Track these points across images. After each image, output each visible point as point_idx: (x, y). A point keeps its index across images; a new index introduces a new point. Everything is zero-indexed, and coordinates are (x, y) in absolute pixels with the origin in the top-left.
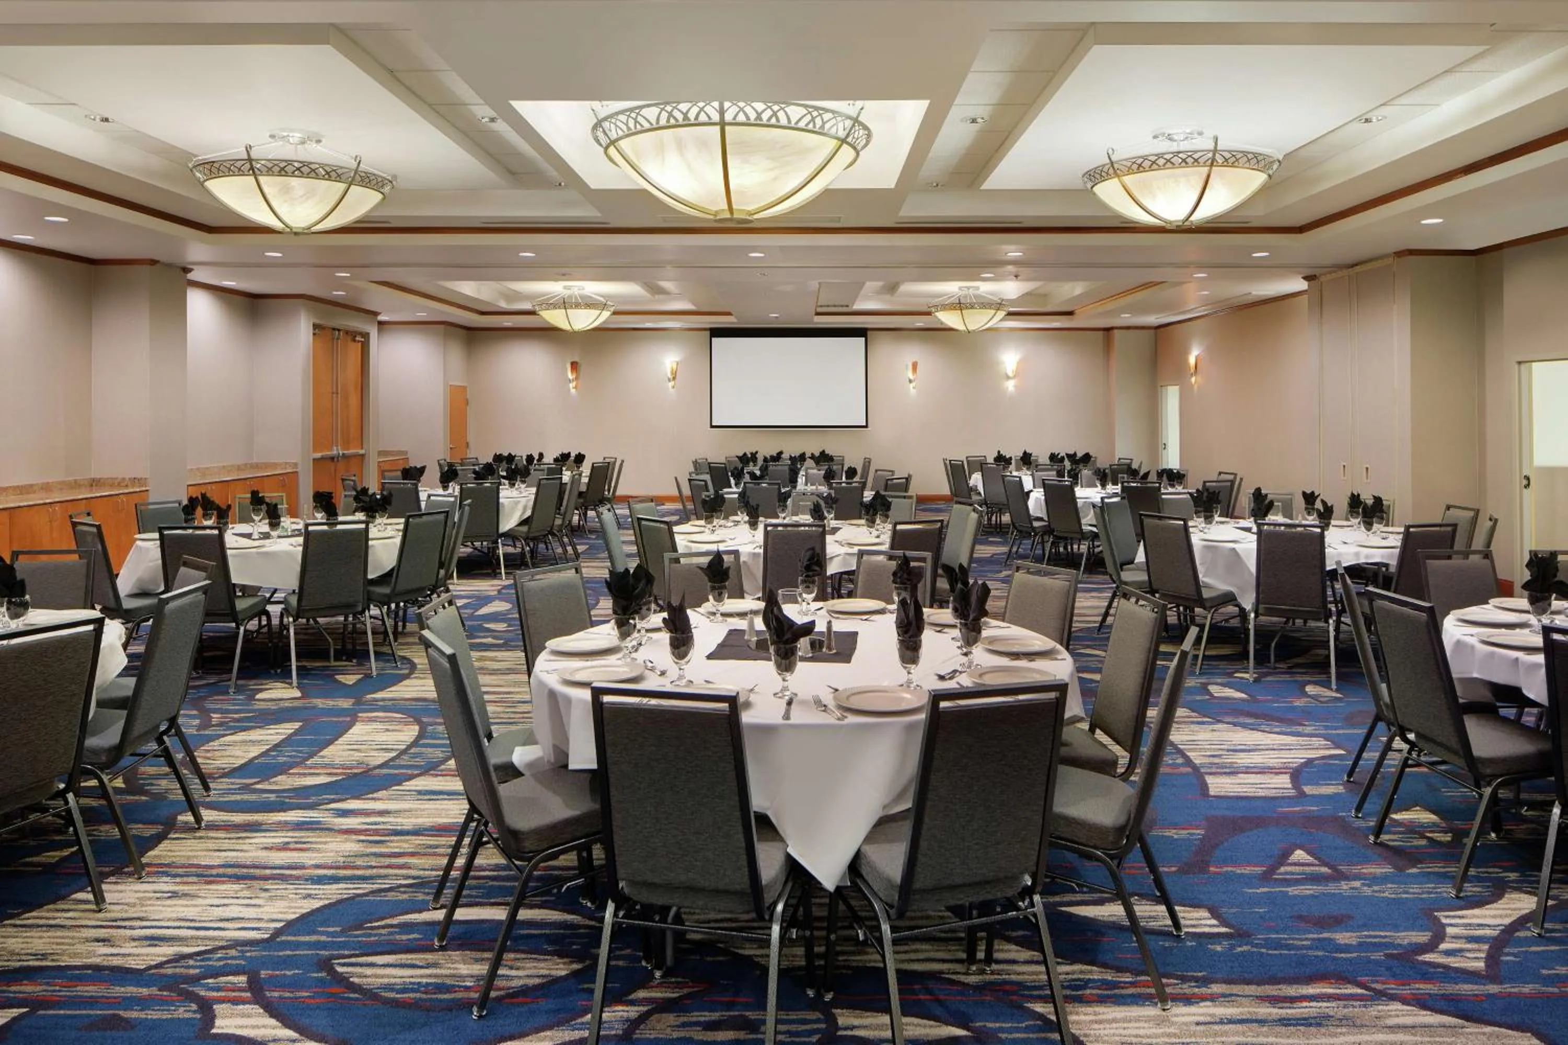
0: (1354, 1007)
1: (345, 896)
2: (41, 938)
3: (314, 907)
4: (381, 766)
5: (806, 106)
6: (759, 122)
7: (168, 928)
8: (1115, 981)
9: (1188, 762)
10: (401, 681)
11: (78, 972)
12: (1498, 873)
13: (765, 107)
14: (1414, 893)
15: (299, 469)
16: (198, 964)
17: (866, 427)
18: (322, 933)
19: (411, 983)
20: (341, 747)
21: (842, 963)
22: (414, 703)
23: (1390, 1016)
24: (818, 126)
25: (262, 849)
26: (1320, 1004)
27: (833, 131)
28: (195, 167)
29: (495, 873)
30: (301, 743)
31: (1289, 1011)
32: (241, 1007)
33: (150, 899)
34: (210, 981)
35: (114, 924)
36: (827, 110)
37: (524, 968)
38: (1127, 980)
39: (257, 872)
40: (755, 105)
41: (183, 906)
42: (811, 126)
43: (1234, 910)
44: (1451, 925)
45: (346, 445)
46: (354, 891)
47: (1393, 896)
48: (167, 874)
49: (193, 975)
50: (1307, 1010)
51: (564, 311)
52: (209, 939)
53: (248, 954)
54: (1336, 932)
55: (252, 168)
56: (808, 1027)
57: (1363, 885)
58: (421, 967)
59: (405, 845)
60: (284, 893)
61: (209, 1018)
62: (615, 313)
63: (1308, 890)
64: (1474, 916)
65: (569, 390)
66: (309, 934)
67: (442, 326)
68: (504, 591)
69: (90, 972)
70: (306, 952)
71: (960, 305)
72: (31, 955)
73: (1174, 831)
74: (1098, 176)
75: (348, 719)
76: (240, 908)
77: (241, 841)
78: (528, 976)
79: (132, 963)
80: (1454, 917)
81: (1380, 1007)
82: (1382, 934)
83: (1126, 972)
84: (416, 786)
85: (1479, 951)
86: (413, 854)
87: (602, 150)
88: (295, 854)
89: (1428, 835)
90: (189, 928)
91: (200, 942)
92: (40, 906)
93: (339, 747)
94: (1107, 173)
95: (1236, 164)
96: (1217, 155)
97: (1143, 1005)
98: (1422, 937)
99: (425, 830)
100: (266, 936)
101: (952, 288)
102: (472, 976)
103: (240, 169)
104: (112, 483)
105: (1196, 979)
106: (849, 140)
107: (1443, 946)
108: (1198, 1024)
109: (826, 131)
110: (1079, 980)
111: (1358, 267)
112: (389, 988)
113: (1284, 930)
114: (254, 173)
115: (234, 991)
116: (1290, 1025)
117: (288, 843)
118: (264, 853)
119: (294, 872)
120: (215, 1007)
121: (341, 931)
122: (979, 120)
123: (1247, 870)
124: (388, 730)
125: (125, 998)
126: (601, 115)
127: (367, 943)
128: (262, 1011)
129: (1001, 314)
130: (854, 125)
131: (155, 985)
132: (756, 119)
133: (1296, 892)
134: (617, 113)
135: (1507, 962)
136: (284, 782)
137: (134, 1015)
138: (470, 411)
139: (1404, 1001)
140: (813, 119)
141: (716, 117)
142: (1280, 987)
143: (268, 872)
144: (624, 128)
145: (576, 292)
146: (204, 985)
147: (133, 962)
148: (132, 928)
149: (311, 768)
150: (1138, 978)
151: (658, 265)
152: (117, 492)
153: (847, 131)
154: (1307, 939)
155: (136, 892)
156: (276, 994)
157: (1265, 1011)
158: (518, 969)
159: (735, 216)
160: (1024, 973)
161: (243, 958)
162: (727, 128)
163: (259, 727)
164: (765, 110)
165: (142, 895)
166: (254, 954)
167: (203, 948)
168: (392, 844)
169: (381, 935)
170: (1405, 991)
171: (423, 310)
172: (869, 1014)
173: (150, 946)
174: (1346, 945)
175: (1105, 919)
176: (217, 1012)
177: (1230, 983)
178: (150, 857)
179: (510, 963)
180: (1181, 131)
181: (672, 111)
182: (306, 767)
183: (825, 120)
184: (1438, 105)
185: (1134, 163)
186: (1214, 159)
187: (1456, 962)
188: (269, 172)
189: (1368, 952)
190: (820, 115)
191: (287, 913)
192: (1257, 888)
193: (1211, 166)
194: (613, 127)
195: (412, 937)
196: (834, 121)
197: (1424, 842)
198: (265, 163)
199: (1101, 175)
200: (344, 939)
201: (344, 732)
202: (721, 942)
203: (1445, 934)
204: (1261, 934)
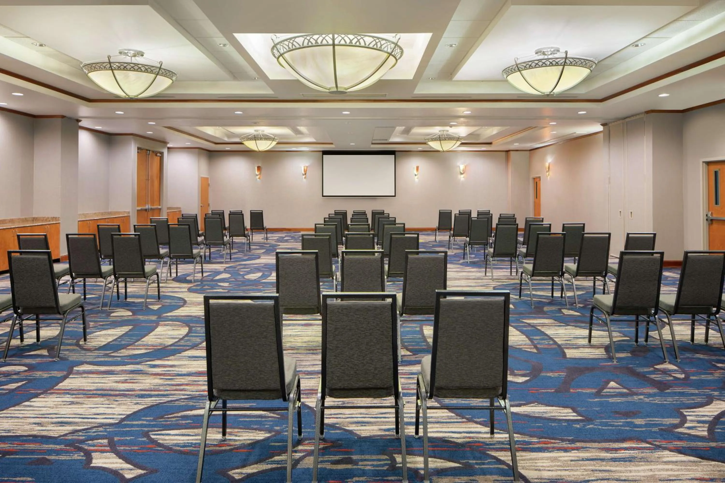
0: (646, 453)
1: (155, 403)
2: (8, 422)
3: (140, 408)
4: (171, 345)
5: (373, 37)
6: (350, 44)
7: (69, 418)
8: (529, 442)
9: (555, 343)
10: (179, 308)
11: (25, 438)
12: (708, 392)
13: (354, 37)
14: (670, 401)
15: (130, 215)
16: (84, 434)
17: (395, 196)
18: (143, 420)
19: (188, 443)
20: (152, 337)
22: (186, 318)
23: (664, 457)
24: (378, 47)
25: (114, 382)
26: (630, 452)
27: (386, 49)
28: (83, 67)
30: (132, 335)
31: (616, 455)
32: (105, 454)
33: (60, 405)
34: (90, 442)
35: (43, 416)
36: (383, 39)
37: (242, 436)
38: (535, 441)
39: (112, 393)
40: (349, 36)
41: (76, 408)
42: (375, 47)
43: (583, 409)
44: (689, 415)
45: (152, 204)
46: (159, 401)
47: (660, 402)
48: (69, 394)
49: (81, 440)
50: (623, 454)
51: (255, 141)
52: (90, 423)
53: (108, 430)
54: (634, 419)
55: (111, 67)
56: (382, 463)
57: (645, 397)
58: (193, 436)
59: (183, 380)
60: (125, 402)
61: (89, 459)
62: (278, 143)
63: (618, 400)
64: (700, 412)
65: (256, 180)
66: (137, 421)
67: (197, 150)
68: (227, 269)
69: (31, 438)
70: (136, 429)
71: (440, 139)
72: (3, 430)
73: (552, 374)
74: (509, 71)
75: (155, 325)
76: (104, 409)
77: (104, 379)
78: (244, 440)
79: (52, 434)
80: (690, 412)
81: (659, 453)
82: (657, 419)
83: (535, 437)
84: (188, 354)
85: (704, 427)
86: (187, 385)
87: (276, 60)
88: (131, 385)
89: (673, 375)
90: (79, 418)
91: (84, 424)
92: (7, 408)
93: (150, 337)
94: (515, 70)
95: (576, 65)
96: (567, 60)
97: (544, 452)
98: (676, 421)
99: (192, 374)
100: (118, 421)
101: (436, 130)
102: (216, 440)
103: (105, 67)
104: (43, 219)
105: (569, 441)
106: (393, 54)
107: (686, 425)
108: (571, 461)
109: (382, 49)
111: (628, 119)
112: (177, 445)
113: (608, 418)
114: (112, 70)
115: (101, 447)
116: (616, 461)
117: (127, 380)
118: (115, 384)
119: (130, 393)
120: (92, 454)
121: (153, 419)
122: (454, 46)
123: (588, 391)
124: (173, 329)
125: (48, 450)
126: (277, 41)
127: (165, 425)
128: (115, 456)
129: (459, 143)
130: (395, 47)
131: (63, 444)
132: (349, 43)
133: (613, 401)
134: (284, 41)
135: (718, 432)
136: (124, 352)
137: (53, 457)
138: (210, 189)
139: (671, 451)
140: (376, 44)
141: (331, 42)
142: (610, 443)
143: (118, 392)
144: (287, 48)
145: (260, 133)
146: (87, 444)
148: (52, 418)
149: (137, 346)
150: (541, 440)
151: (300, 118)
152: (45, 223)
153: (392, 50)
154: (620, 422)
155: (54, 402)
156: (122, 448)
157: (604, 455)
158: (239, 436)
159: (339, 90)
161: (106, 431)
162: (336, 47)
163: (113, 328)
164: (354, 39)
165: (56, 403)
166: (111, 430)
167: (87, 427)
168: (177, 380)
169: (172, 421)
170: (670, 446)
172: (411, 456)
173: (61, 426)
174: (639, 425)
175: (522, 413)
176: (93, 456)
177: (585, 442)
178: (60, 386)
179: (235, 434)
180: (549, 50)
181: (310, 39)
182: (135, 346)
183: (382, 44)
184: (671, 38)
185: (527, 64)
186: (565, 62)
187: (693, 432)
188: (119, 68)
189: (651, 427)
190: (380, 41)
191: (127, 411)
192: (594, 399)
193: (564, 65)
194: (282, 47)
195: (188, 422)
196: (386, 44)
197: (671, 378)
198: (117, 64)
199: (511, 71)
200: (154, 423)
201: (153, 330)
202: (337, 424)
203: (686, 419)
204: (598, 420)
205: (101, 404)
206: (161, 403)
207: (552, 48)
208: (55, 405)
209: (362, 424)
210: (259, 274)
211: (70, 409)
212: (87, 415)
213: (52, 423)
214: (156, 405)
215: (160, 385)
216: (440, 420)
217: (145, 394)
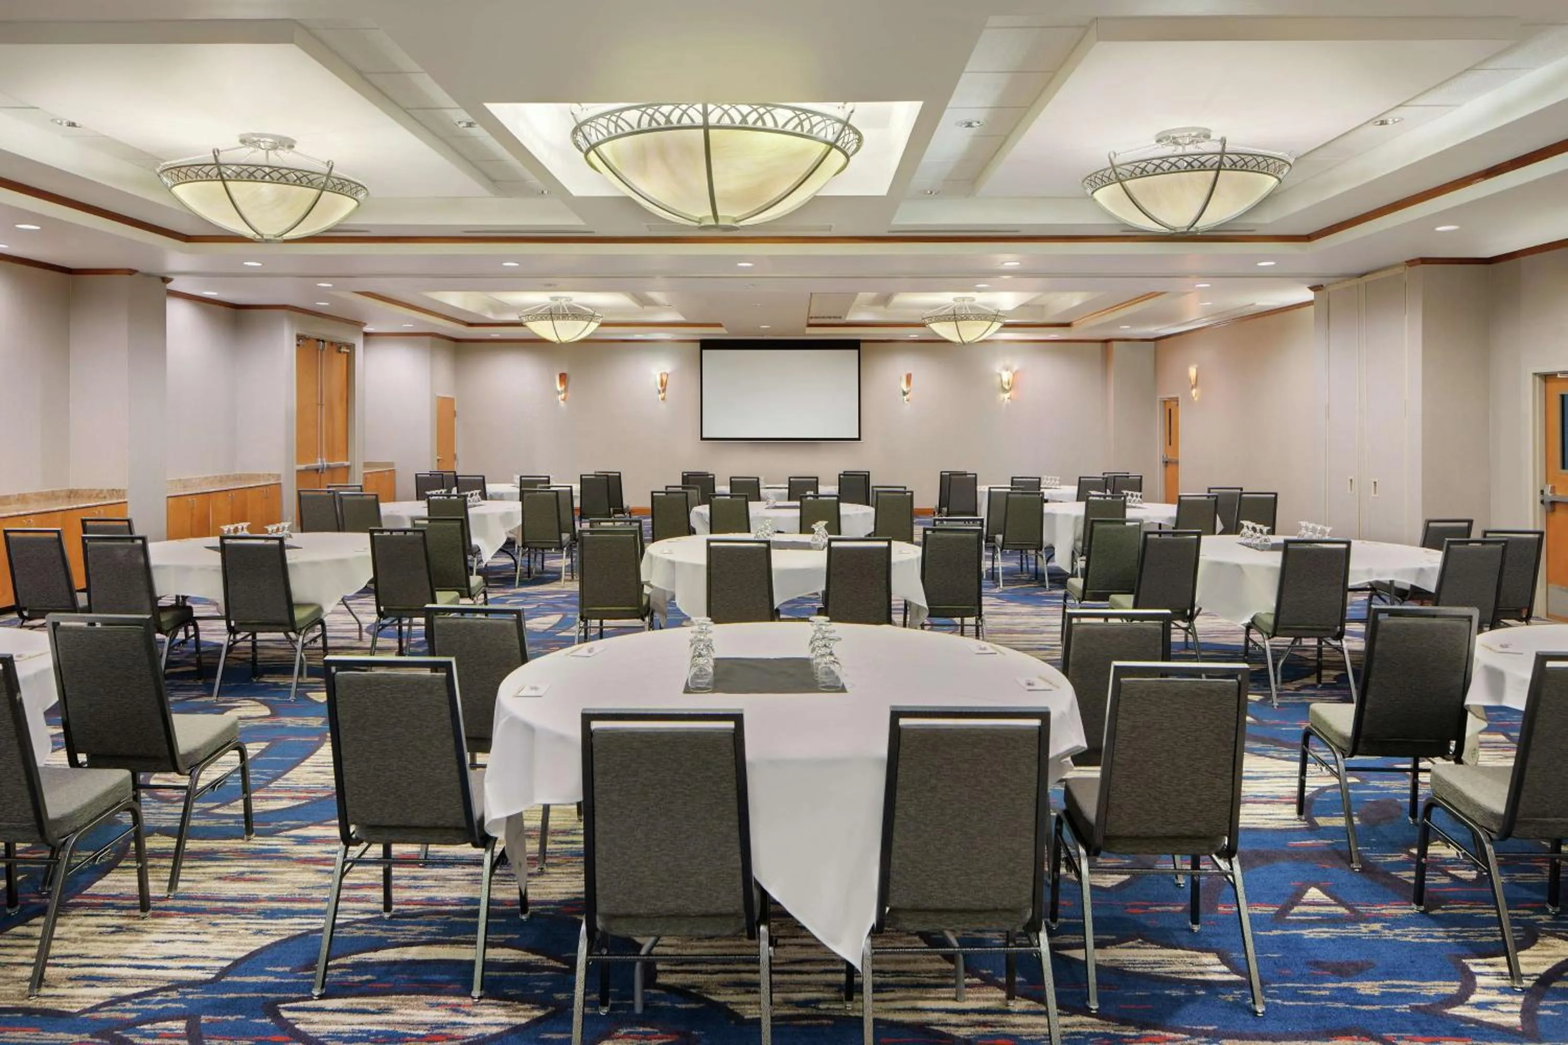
1: (299, 932)
3: (265, 944)
5: (793, 109)
6: (743, 125)
7: (108, 966)
8: (1119, 1036)
11: (7, 1016)
12: (1529, 915)
13: (750, 109)
14: (1439, 938)
15: (283, 480)
16: (136, 1007)
17: (859, 439)
18: (270, 974)
19: (360, 1031)
20: (308, 769)
21: (823, 1012)
24: (805, 131)
25: (215, 879)
27: (822, 134)
28: (162, 172)
29: (458, 908)
30: (267, 765)
33: (93, 933)
34: (146, 1027)
35: (52, 961)
36: (815, 113)
37: (481, 1015)
38: (1131, 1034)
39: (208, 905)
40: (740, 107)
41: (126, 942)
42: (798, 130)
44: (1481, 974)
45: (331, 457)
46: (309, 927)
47: (1417, 940)
48: (113, 906)
49: (128, 1020)
51: (551, 321)
52: (151, 979)
53: (190, 997)
54: (1357, 981)
55: (220, 173)
57: (1384, 927)
58: (373, 1013)
59: (364, 876)
60: (233, 928)
62: (603, 325)
63: (1324, 933)
65: (558, 402)
66: (255, 974)
67: (428, 338)
69: (20, 1015)
70: (251, 995)
71: (955, 317)
74: (1098, 181)
75: (317, 739)
76: (186, 945)
77: (193, 871)
78: (485, 1024)
79: (65, 1006)
80: (1484, 965)
82: (1407, 983)
83: (1129, 1025)
85: (1513, 1003)
86: (372, 886)
87: (582, 155)
88: (250, 885)
89: (1451, 872)
90: (130, 966)
91: (139, 983)
94: (1109, 178)
95: (1245, 167)
96: (1225, 158)
98: (1452, 988)
100: (211, 976)
101: (946, 298)
102: (426, 1024)
103: (207, 175)
104: (90, 494)
105: (1206, 1034)
106: (839, 144)
107: (1473, 999)
109: (814, 135)
110: (1079, 1033)
111: (1368, 276)
112: (337, 1036)
113: (1299, 978)
114: (223, 180)
115: (168, 1038)
117: (243, 873)
118: (218, 884)
119: (247, 905)
121: (291, 972)
122: (974, 124)
123: (1258, 911)
126: (582, 117)
129: (997, 326)
130: (843, 129)
131: (87, 1032)
132: (741, 123)
133: (1312, 936)
134: (597, 117)
135: (1545, 1017)
138: (457, 423)
140: (801, 123)
141: (699, 120)
143: (219, 904)
144: (605, 132)
145: (564, 303)
146: (139, 1032)
147: (67, 1005)
148: (71, 966)
149: (274, 791)
150: (1144, 1032)
151: (648, 276)
152: (94, 504)
153: (836, 136)
154: (1325, 989)
155: (78, 926)
156: (215, 1043)
158: (475, 1015)
159: (721, 223)
160: (1019, 1026)
161: (184, 1000)
162: (711, 132)
164: (750, 113)
165: (84, 929)
166: (196, 996)
167: (142, 990)
168: (352, 875)
169: (332, 976)
171: (407, 321)
173: (87, 986)
174: (1367, 995)
175: (1106, 964)
177: (1243, 1039)
178: (97, 887)
179: (466, 1009)
180: (1186, 134)
181: (654, 114)
182: (268, 791)
183: (814, 123)
184: (1458, 106)
185: (1137, 167)
186: (1221, 162)
187: (1488, 1017)
188: (238, 177)
189: (1392, 1004)
190: (808, 118)
191: (236, 950)
192: (1270, 931)
193: (1218, 170)
194: (593, 131)
195: (364, 978)
196: (822, 125)
197: (1446, 880)
198: (234, 168)
199: (1102, 180)
200: (292, 980)
201: (312, 753)
202: (694, 987)
203: (1475, 984)
204: (1275, 983)
205: (181, 933)
206: (312, 931)
207: (1194, 129)
208: (80, 933)
209: (748, 988)
210: (555, 618)
211: (112, 945)
212: (147, 959)
213: (70, 979)
214: (300, 935)
215: (313, 888)
216: (920, 980)
217: (279, 910)
